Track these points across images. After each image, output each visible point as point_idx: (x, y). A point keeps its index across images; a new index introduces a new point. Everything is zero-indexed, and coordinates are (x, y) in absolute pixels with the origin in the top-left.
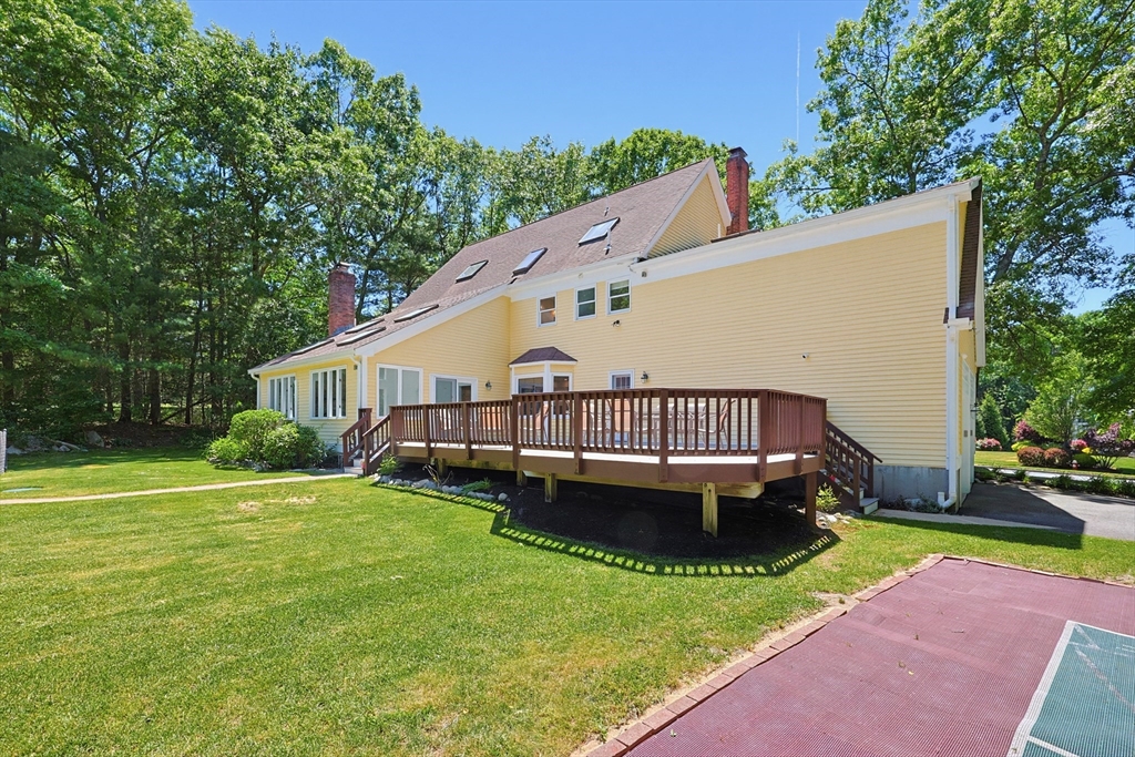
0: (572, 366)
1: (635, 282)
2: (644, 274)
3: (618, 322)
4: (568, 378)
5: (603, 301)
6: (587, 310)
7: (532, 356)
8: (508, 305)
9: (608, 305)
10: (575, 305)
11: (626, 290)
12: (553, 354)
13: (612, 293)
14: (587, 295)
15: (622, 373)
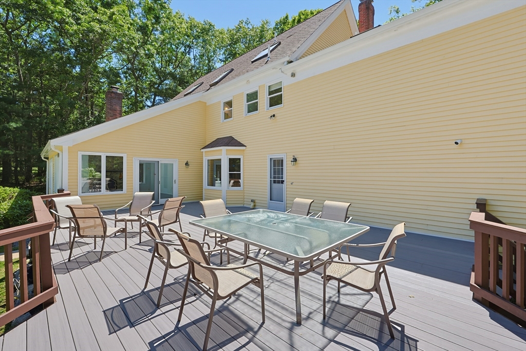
0: (244, 150)
1: (287, 83)
2: (293, 75)
3: (274, 116)
4: (240, 159)
5: (263, 100)
6: (253, 108)
7: (218, 143)
8: (204, 107)
9: (267, 102)
10: (245, 104)
11: (280, 90)
12: (230, 142)
13: (270, 93)
14: (252, 96)
15: (277, 156)
